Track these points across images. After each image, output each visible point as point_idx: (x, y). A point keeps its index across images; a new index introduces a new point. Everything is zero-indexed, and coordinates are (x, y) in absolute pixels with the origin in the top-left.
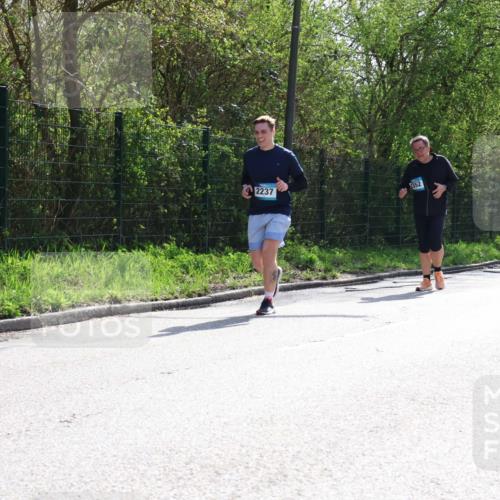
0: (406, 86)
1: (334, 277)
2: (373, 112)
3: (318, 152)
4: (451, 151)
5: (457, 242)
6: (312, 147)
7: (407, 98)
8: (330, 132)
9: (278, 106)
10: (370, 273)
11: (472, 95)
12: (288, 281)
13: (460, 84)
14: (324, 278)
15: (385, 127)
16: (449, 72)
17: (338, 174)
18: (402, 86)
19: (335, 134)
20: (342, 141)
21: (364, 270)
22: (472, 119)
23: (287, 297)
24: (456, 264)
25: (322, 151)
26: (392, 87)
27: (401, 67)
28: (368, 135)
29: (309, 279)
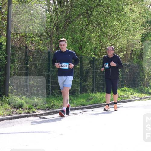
0: (68, 14)
1: (33, 112)
2: (52, 27)
3: (24, 48)
4: (91, 47)
5: (95, 92)
6: (21, 45)
7: (68, 20)
8: (30, 37)
9: (3, 24)
10: (52, 109)
11: (101, 18)
12: (9, 115)
13: (94, 13)
14: (29, 113)
15: (58, 34)
16: (89, 7)
17: (35, 59)
18: (66, 14)
19: (33, 39)
20: (36, 42)
21: (49, 108)
22: (101, 30)
23: (9, 123)
24: (95, 104)
25: (26, 47)
26: (61, 14)
27: (65, 4)
28: (50, 39)
29: (20, 114)
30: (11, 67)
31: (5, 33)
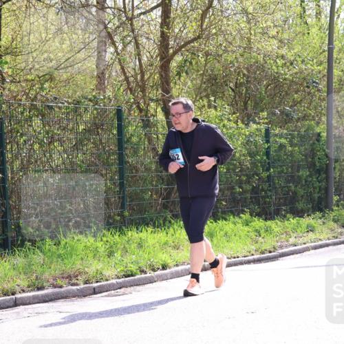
9: (321, 106)
12: (337, 238)
30: (335, 168)
31: (324, 119)
